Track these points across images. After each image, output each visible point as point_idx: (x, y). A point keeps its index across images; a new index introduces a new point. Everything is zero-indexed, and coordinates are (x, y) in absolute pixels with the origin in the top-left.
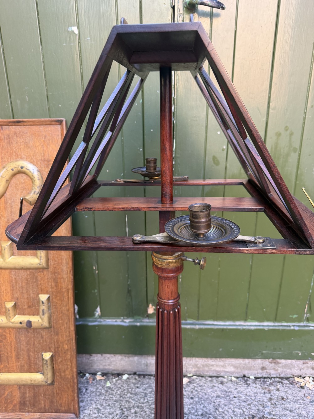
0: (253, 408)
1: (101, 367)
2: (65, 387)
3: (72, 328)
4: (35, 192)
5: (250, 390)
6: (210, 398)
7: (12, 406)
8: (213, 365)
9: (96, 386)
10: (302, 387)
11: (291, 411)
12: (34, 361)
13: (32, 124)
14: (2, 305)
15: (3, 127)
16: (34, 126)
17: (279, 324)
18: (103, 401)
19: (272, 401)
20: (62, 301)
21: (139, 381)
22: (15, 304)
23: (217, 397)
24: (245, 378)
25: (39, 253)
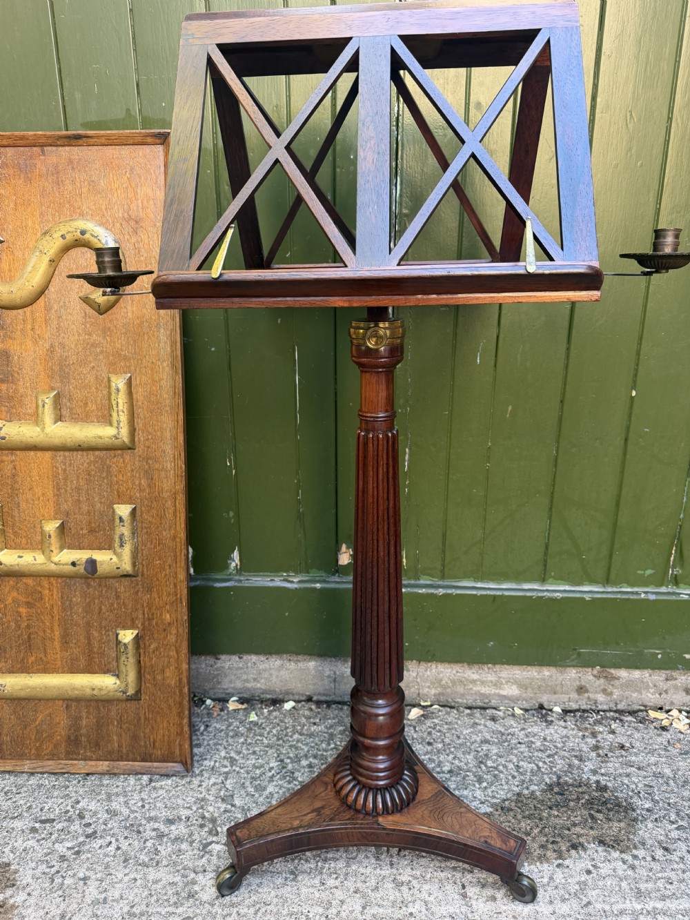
0: (559, 762)
1: (239, 685)
2: (164, 705)
3: (182, 576)
5: (553, 732)
6: (468, 744)
7: (51, 746)
8: (474, 682)
9: (227, 720)
10: (664, 729)
11: (639, 769)
12: (101, 647)
13: (106, 142)
14: (35, 527)
15: (45, 148)
16: (109, 147)
17: (615, 589)
18: (242, 747)
19: (601, 752)
20: (161, 518)
21: (319, 713)
22: (62, 523)
23: (482, 742)
24: (542, 711)
25: (114, 414)
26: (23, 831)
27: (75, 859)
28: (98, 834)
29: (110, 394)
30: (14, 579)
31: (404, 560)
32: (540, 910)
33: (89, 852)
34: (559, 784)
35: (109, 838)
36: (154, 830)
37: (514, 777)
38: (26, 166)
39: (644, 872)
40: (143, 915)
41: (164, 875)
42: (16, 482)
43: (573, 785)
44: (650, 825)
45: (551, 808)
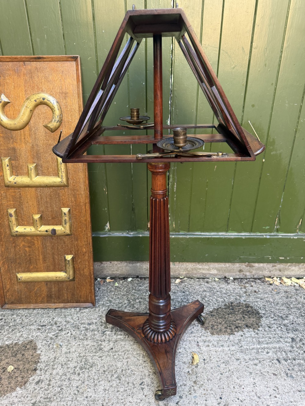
0: (232, 298)
1: (110, 272)
2: (84, 282)
3: (89, 234)
4: (55, 121)
5: (230, 287)
6: (198, 292)
7: (41, 299)
8: (200, 269)
9: (106, 286)
10: (271, 284)
11: (261, 299)
12: (58, 262)
13: (51, 60)
14: (30, 217)
15: (26, 63)
16: (53, 62)
17: (254, 234)
18: (113, 296)
19: (247, 293)
20: (80, 213)
21: (141, 282)
22: (41, 215)
23: (203, 291)
24: (226, 279)
25: (60, 173)
26: (35, 330)
28: (63, 330)
29: (58, 165)
30: (23, 237)
31: (174, 225)
32: (225, 349)
33: (61, 336)
34: (232, 306)
35: (67, 331)
36: (84, 327)
37: (215, 304)
38: (18, 70)
39: (261, 335)
40: (84, 356)
41: (90, 342)
42: (21, 200)
43: (237, 306)
44: (264, 319)
45: (229, 314)
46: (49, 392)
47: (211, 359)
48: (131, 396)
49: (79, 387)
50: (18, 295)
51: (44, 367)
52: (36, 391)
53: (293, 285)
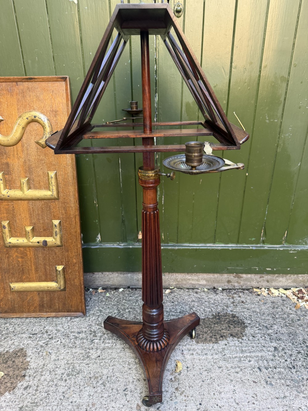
0: (219, 308)
1: (102, 283)
2: (75, 292)
3: (79, 246)
4: (46, 137)
5: (218, 297)
6: (187, 302)
7: (33, 308)
8: (189, 279)
9: (98, 296)
10: (259, 295)
11: (248, 309)
12: (50, 272)
13: (42, 80)
14: (22, 229)
15: (18, 83)
16: (43, 82)
17: (241, 245)
18: (104, 306)
19: (235, 304)
20: (70, 225)
21: (132, 292)
22: (33, 227)
23: (192, 301)
24: (214, 289)
25: (51, 187)
26: (26, 338)
27: (46, 347)
28: (54, 338)
29: (49, 179)
30: (16, 248)
31: (163, 237)
32: (208, 357)
33: (51, 344)
34: (218, 316)
35: (57, 339)
36: (73, 336)
37: (203, 314)
38: (11, 90)
39: (245, 344)
40: (72, 364)
41: (78, 350)
42: (14, 212)
43: (223, 316)
44: (249, 329)
45: (215, 324)
46: (36, 397)
47: (194, 367)
48: (114, 401)
49: (65, 393)
50: (11, 304)
51: (33, 374)
52: (24, 396)
53: (280, 295)
